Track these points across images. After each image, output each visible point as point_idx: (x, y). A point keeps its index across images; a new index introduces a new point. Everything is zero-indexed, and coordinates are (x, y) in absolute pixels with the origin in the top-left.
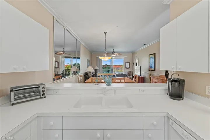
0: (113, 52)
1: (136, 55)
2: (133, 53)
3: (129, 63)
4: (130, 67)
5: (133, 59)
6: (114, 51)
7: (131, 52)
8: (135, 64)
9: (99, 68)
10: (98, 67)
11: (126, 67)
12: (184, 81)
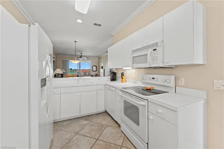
0: (80, 56)
1: (101, 60)
2: (99, 58)
3: (96, 66)
4: (96, 70)
5: (99, 63)
6: (82, 55)
7: (97, 57)
8: (101, 67)
9: (66, 71)
10: (64, 70)
11: (94, 70)
12: (116, 73)
